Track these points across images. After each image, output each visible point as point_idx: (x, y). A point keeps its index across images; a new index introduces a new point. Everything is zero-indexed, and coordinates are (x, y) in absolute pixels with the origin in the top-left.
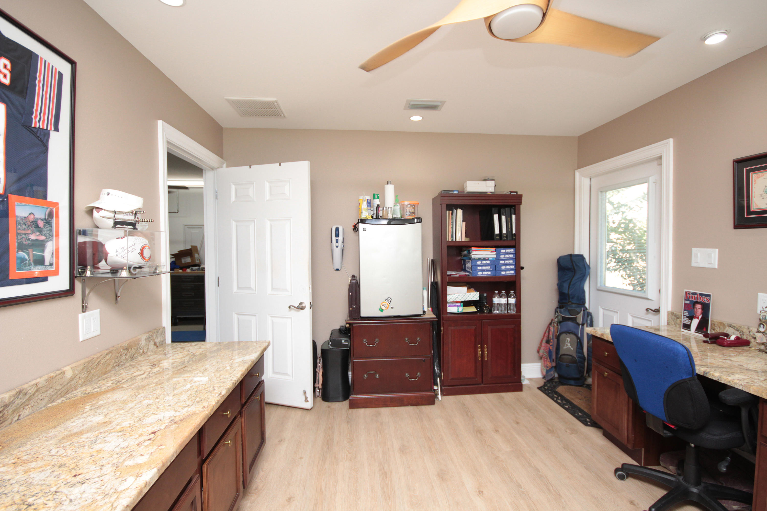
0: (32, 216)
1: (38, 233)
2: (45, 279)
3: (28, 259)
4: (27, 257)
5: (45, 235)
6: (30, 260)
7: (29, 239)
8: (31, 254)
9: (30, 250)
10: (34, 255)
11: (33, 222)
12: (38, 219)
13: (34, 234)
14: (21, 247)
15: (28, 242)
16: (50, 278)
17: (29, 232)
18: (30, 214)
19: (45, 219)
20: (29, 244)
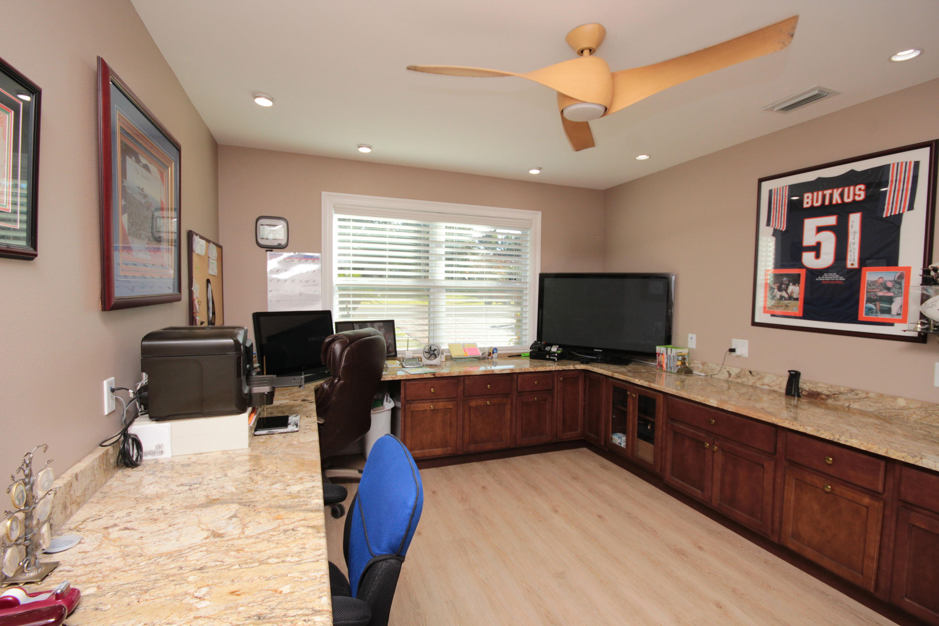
0: (881, 280)
1: (886, 291)
2: (892, 325)
3: (875, 309)
4: (874, 307)
5: (893, 292)
6: (877, 310)
7: (877, 296)
8: (878, 306)
9: (877, 303)
10: (881, 307)
11: (881, 283)
12: (886, 281)
13: (882, 292)
14: (869, 300)
15: (875, 297)
16: (896, 324)
17: (877, 290)
18: (880, 278)
19: (894, 280)
20: (876, 299)
